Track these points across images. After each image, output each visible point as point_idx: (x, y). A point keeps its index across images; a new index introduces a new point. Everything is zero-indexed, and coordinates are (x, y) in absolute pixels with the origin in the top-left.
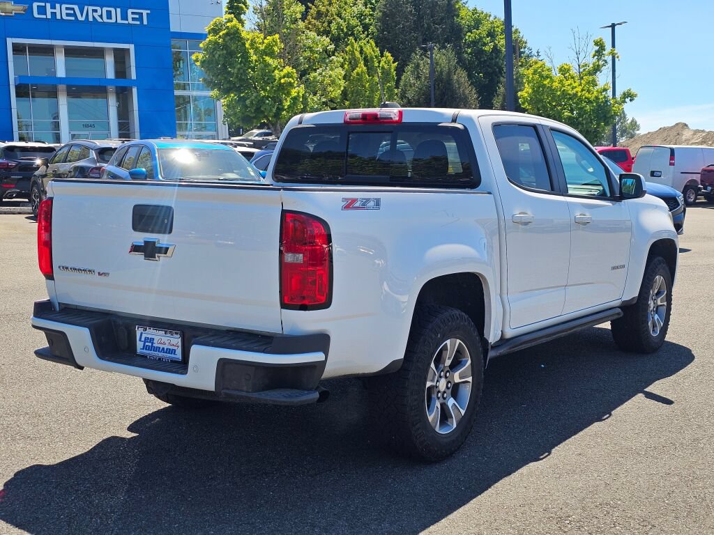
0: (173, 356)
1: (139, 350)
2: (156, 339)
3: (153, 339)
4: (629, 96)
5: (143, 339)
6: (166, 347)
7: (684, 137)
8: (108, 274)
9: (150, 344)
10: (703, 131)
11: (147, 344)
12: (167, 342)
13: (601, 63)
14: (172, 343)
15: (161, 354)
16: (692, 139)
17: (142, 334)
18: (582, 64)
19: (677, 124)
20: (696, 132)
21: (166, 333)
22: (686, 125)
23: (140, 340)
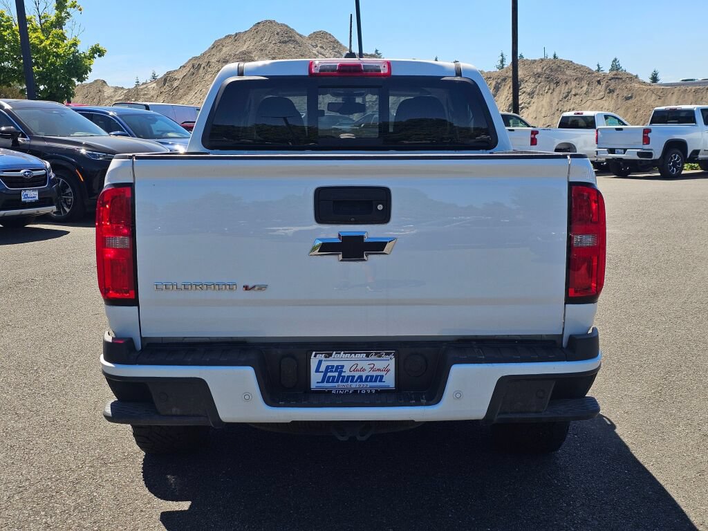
0: (378, 384)
1: (314, 385)
2: (347, 366)
3: (342, 367)
4: (97, 51)
5: (323, 368)
6: (364, 374)
7: (106, 94)
8: (266, 287)
9: (336, 374)
10: (122, 88)
11: (329, 374)
12: (367, 368)
13: (63, 15)
14: (377, 367)
15: (355, 385)
16: (115, 96)
17: (320, 362)
18: (43, 15)
19: (96, 81)
20: (117, 89)
21: (367, 356)
22: (104, 82)
23: (317, 371)
